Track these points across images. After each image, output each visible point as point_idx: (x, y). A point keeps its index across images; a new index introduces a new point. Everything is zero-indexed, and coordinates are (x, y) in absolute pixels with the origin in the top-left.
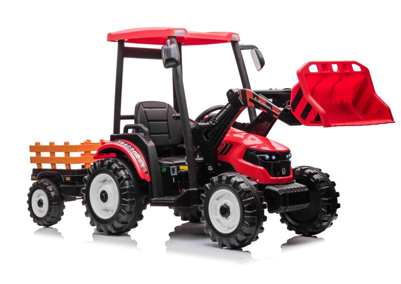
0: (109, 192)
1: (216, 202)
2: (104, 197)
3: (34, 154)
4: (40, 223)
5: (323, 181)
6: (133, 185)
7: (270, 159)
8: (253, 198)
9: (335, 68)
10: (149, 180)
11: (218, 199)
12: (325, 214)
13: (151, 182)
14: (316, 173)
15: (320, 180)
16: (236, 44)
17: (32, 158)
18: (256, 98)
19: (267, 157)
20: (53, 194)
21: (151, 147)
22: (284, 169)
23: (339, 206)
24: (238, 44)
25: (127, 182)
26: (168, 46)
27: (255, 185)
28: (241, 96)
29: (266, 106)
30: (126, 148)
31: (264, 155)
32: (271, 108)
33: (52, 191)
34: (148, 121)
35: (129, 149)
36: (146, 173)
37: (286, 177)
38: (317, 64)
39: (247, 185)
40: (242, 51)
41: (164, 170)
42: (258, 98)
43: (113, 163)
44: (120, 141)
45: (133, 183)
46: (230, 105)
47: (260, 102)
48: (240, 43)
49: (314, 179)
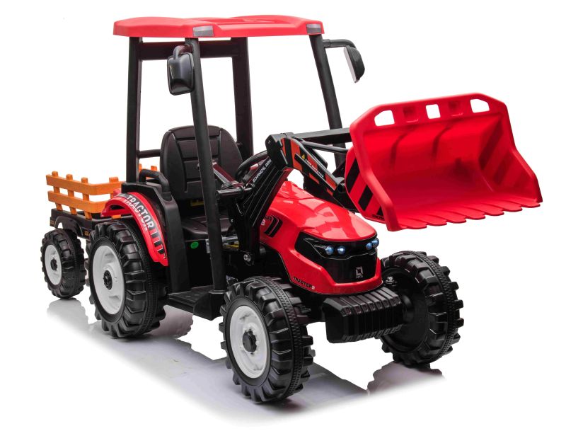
0: (114, 274)
1: (240, 322)
2: (108, 281)
3: (51, 188)
4: (55, 293)
5: (433, 284)
6: (143, 269)
7: (336, 253)
8: (286, 329)
9: (433, 112)
10: (165, 264)
11: (244, 318)
12: (433, 338)
13: (168, 267)
14: (425, 269)
15: (428, 282)
16: (318, 39)
17: (50, 194)
18: (303, 156)
19: (329, 249)
20: (67, 253)
21: (171, 211)
22: (361, 268)
23: (461, 323)
24: (322, 38)
25: (135, 265)
26: (174, 59)
27: (295, 305)
28: (284, 148)
29: (317, 172)
30: (136, 211)
31: (323, 247)
32: (325, 178)
33: (66, 250)
34: (184, 159)
35: (140, 212)
36: (161, 252)
37: (363, 282)
38: (395, 108)
39: (280, 307)
40: (326, 49)
41: (195, 245)
42: (306, 157)
43: (117, 231)
44: (131, 196)
45: (142, 266)
46: (270, 161)
47: (309, 164)
48: (325, 37)
49: (420, 278)
